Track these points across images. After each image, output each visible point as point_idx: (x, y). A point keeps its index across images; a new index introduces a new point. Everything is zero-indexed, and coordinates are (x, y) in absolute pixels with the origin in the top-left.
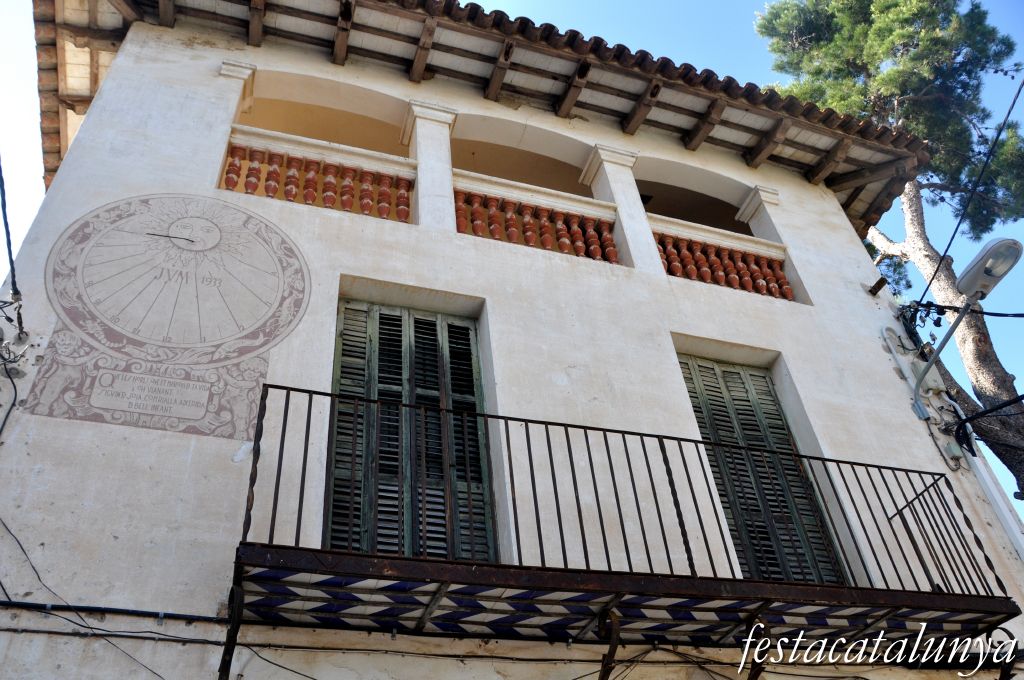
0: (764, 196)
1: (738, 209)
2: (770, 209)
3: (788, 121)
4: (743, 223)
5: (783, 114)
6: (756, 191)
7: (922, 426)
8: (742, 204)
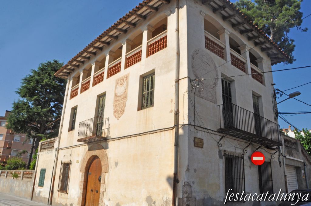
0: (263, 60)
1: (256, 59)
2: (263, 63)
3: (274, 49)
4: (256, 62)
5: (274, 47)
6: (262, 58)
7: (273, 112)
8: (258, 59)
